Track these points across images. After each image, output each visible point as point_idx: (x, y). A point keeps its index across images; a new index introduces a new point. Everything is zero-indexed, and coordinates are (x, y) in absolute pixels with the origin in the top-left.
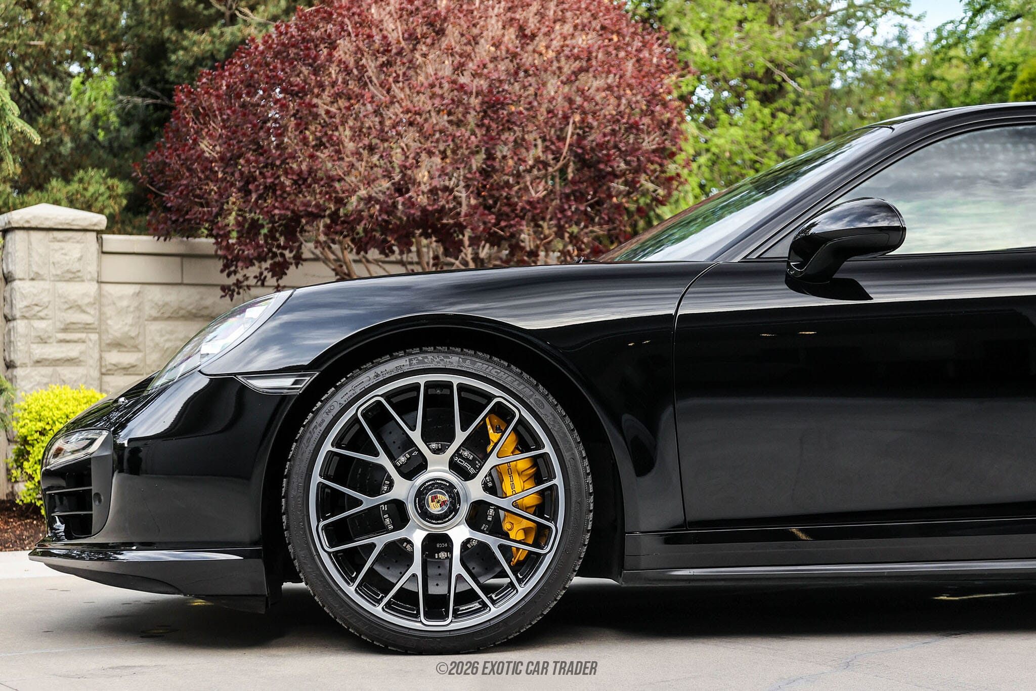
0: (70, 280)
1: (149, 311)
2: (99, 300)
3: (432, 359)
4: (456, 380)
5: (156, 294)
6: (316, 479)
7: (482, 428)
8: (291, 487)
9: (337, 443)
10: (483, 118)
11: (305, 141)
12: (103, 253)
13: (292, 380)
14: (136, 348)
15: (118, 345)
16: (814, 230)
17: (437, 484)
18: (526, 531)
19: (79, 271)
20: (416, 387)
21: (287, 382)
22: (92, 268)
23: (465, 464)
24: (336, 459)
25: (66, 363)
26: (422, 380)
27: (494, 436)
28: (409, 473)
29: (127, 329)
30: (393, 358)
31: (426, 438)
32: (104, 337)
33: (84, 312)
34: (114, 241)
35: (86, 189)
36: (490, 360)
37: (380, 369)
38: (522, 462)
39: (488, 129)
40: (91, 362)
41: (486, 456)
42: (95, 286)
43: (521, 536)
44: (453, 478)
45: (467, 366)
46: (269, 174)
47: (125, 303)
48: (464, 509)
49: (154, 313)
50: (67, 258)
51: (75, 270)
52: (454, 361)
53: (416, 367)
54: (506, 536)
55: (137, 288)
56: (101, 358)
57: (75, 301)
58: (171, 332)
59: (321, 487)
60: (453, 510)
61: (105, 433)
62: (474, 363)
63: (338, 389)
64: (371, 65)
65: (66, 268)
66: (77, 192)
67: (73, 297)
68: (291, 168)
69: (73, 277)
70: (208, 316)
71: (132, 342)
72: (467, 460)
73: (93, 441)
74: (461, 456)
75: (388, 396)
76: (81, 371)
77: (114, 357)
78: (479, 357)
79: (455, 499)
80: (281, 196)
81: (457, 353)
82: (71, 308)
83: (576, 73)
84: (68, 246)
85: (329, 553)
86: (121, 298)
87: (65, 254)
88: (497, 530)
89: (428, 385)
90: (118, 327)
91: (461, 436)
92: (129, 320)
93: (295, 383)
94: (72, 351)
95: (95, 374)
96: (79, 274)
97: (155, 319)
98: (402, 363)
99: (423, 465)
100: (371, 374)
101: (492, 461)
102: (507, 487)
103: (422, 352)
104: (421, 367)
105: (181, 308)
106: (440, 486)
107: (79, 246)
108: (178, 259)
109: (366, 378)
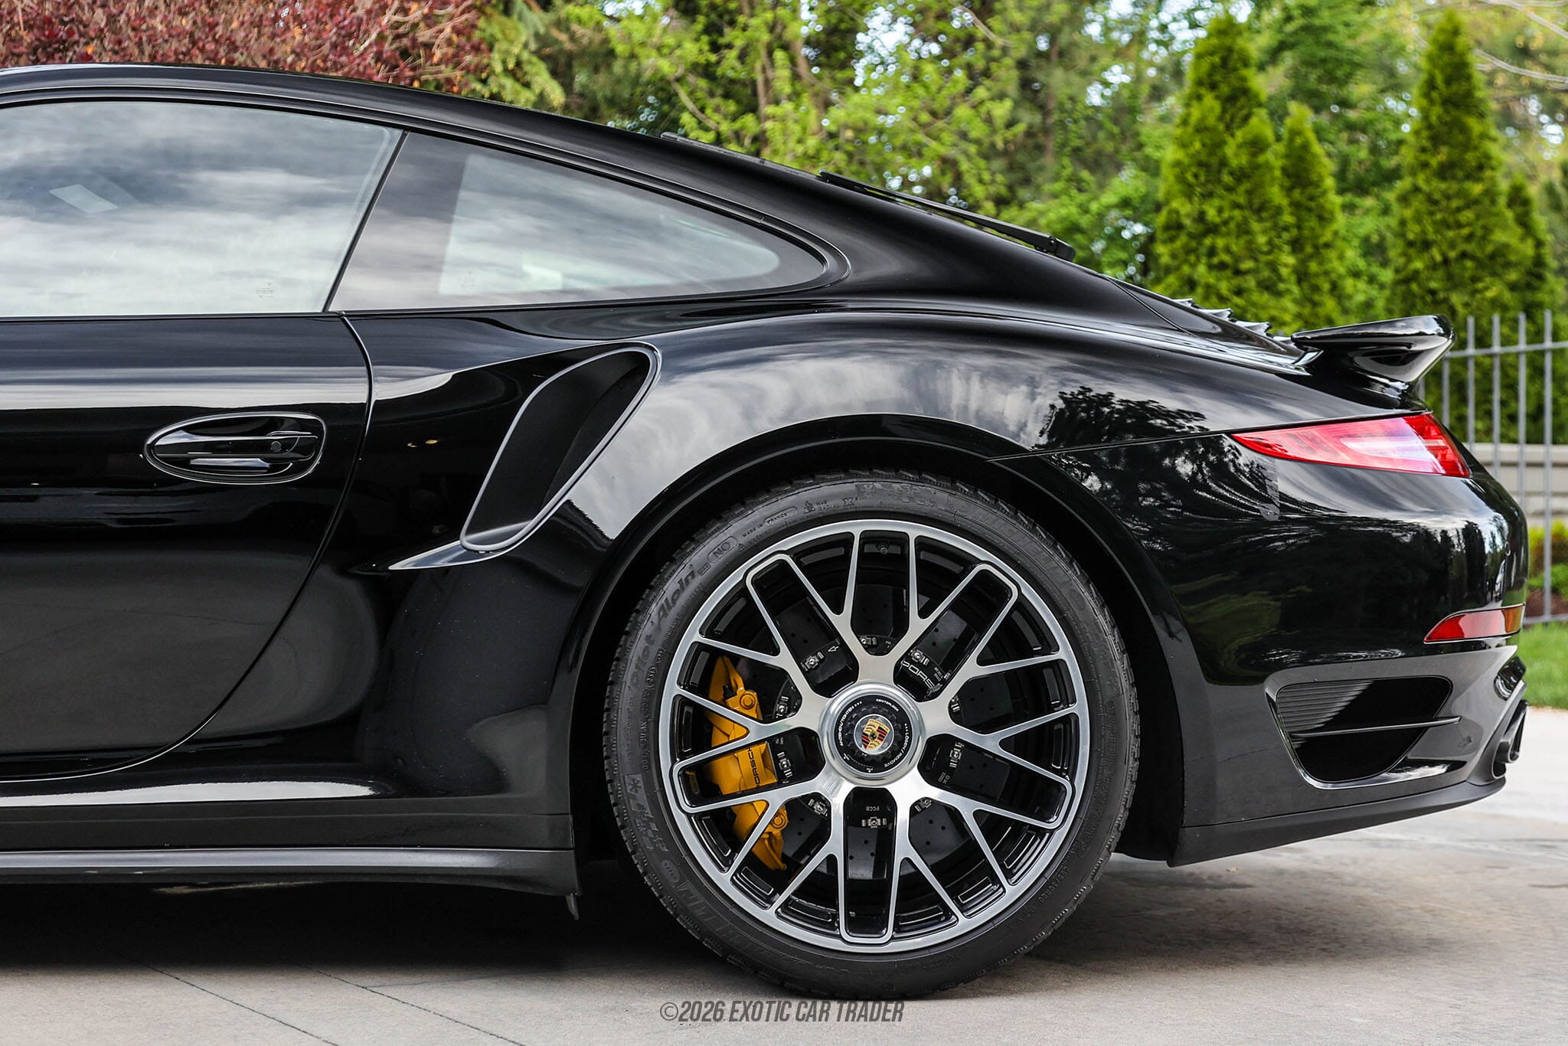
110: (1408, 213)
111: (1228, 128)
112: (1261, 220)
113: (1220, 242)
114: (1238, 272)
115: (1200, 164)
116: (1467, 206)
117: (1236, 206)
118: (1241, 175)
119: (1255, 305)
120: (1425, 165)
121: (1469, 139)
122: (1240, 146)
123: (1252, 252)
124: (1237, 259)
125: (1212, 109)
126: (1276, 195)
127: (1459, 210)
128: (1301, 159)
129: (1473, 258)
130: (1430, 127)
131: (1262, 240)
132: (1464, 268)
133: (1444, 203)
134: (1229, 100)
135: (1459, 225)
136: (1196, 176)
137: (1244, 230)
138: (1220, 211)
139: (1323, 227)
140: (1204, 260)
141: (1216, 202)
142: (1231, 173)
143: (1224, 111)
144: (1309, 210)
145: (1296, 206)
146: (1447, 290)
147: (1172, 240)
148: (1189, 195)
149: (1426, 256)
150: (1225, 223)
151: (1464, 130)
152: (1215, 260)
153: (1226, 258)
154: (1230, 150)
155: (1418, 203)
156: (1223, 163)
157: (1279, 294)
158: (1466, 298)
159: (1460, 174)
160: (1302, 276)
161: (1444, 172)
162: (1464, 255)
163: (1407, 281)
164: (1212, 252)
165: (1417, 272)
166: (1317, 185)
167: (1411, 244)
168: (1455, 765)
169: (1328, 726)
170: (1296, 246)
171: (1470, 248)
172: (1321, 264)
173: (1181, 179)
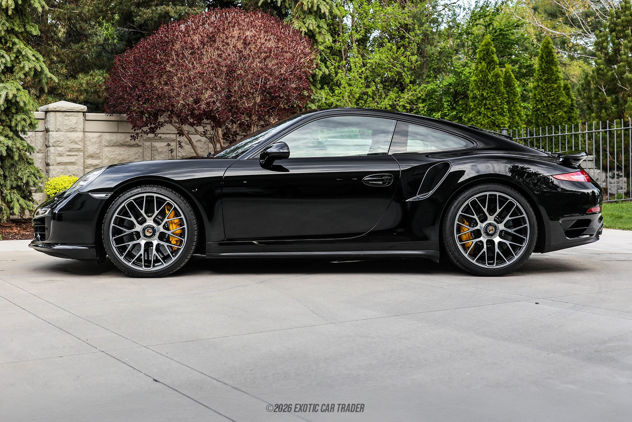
1: (104, 143)
2: (84, 140)
3: (148, 189)
4: (155, 195)
5: (107, 137)
6: (112, 224)
7: (164, 209)
8: (104, 227)
9: (119, 214)
10: (227, 76)
11: (160, 82)
12: (86, 120)
13: (105, 195)
14: (99, 158)
15: (91, 157)
16: (269, 150)
17: (149, 227)
18: (177, 241)
20: (143, 197)
21: (103, 195)
22: (81, 127)
23: (159, 220)
24: (119, 219)
25: (70, 164)
26: (145, 195)
27: (167, 212)
28: (141, 223)
29: (95, 150)
30: (137, 188)
31: (146, 212)
32: (86, 153)
33: (77, 144)
34: (90, 116)
35: (93, 79)
36: (166, 189)
37: (132, 192)
38: (176, 220)
39: (229, 80)
40: (80, 164)
41: (165, 217)
42: (82, 133)
43: (175, 243)
44: (154, 225)
45: (159, 191)
46: (146, 95)
47: (94, 140)
48: (157, 234)
49: (106, 144)
50: (71, 123)
51: (74, 127)
52: (155, 189)
53: (143, 191)
54: (170, 243)
55: (100, 134)
56: (84, 162)
57: (74, 140)
58: (113, 152)
59: (114, 227)
60: (154, 234)
61: (50, 209)
62: (161, 190)
63: (120, 197)
64: (187, 53)
65: (70, 127)
66: (90, 80)
67: (73, 138)
68: (155, 93)
69: (73, 130)
70: (128, 145)
71: (97, 155)
72: (160, 219)
73: (46, 211)
74: (158, 218)
75: (134, 200)
76: (76, 167)
77: (90, 161)
78: (163, 188)
79: (154, 231)
80: (151, 103)
81: (156, 187)
82: (72, 142)
83: (265, 59)
84: (71, 118)
85: (115, 247)
86: (93, 138)
87: (70, 121)
88: (168, 241)
89: (147, 196)
90: (91, 149)
91: (156, 212)
92: (96, 146)
93: (106, 196)
94: (72, 159)
95: (82, 168)
96: (76, 129)
97: (107, 146)
98: (139, 190)
99: (144, 221)
100: (130, 193)
101: (166, 220)
102: (171, 227)
103: (145, 186)
104: (145, 191)
105: (117, 142)
106: (150, 227)
107: (76, 118)
108: (117, 122)
109: (128, 194)
110: (536, 92)
111: (489, 71)
112: (498, 96)
113: (488, 102)
114: (492, 110)
115: (481, 81)
116: (553, 91)
117: (492, 92)
118: (493, 84)
119: (497, 119)
120: (541, 79)
121: (553, 72)
122: (492, 76)
123: (497, 105)
124: (492, 107)
125: (484, 66)
126: (502, 89)
127: (550, 91)
128: (509, 79)
129: (555, 105)
130: (542, 69)
131: (499, 101)
132: (552, 107)
133: (546, 90)
134: (489, 64)
135: (551, 96)
136: (480, 84)
137: (494, 99)
138: (487, 94)
139: (515, 98)
140: (483, 107)
141: (486, 91)
142: (490, 83)
143: (487, 66)
144: (511, 93)
145: (508, 92)
146: (548, 113)
147: (474, 101)
148: (479, 89)
149: (542, 104)
150: (489, 97)
151: (552, 70)
152: (486, 107)
153: (490, 106)
154: (490, 77)
155: (539, 89)
156: (488, 80)
157: (504, 116)
158: (553, 116)
159: (551, 82)
160: (510, 110)
161: (546, 81)
162: (552, 104)
163: (537, 111)
164: (485, 105)
165: (539, 108)
166: (513, 86)
167: (537, 101)
168: (591, 235)
169: (570, 228)
170: (508, 103)
171: (554, 102)
172: (514, 108)
173: (476, 85)
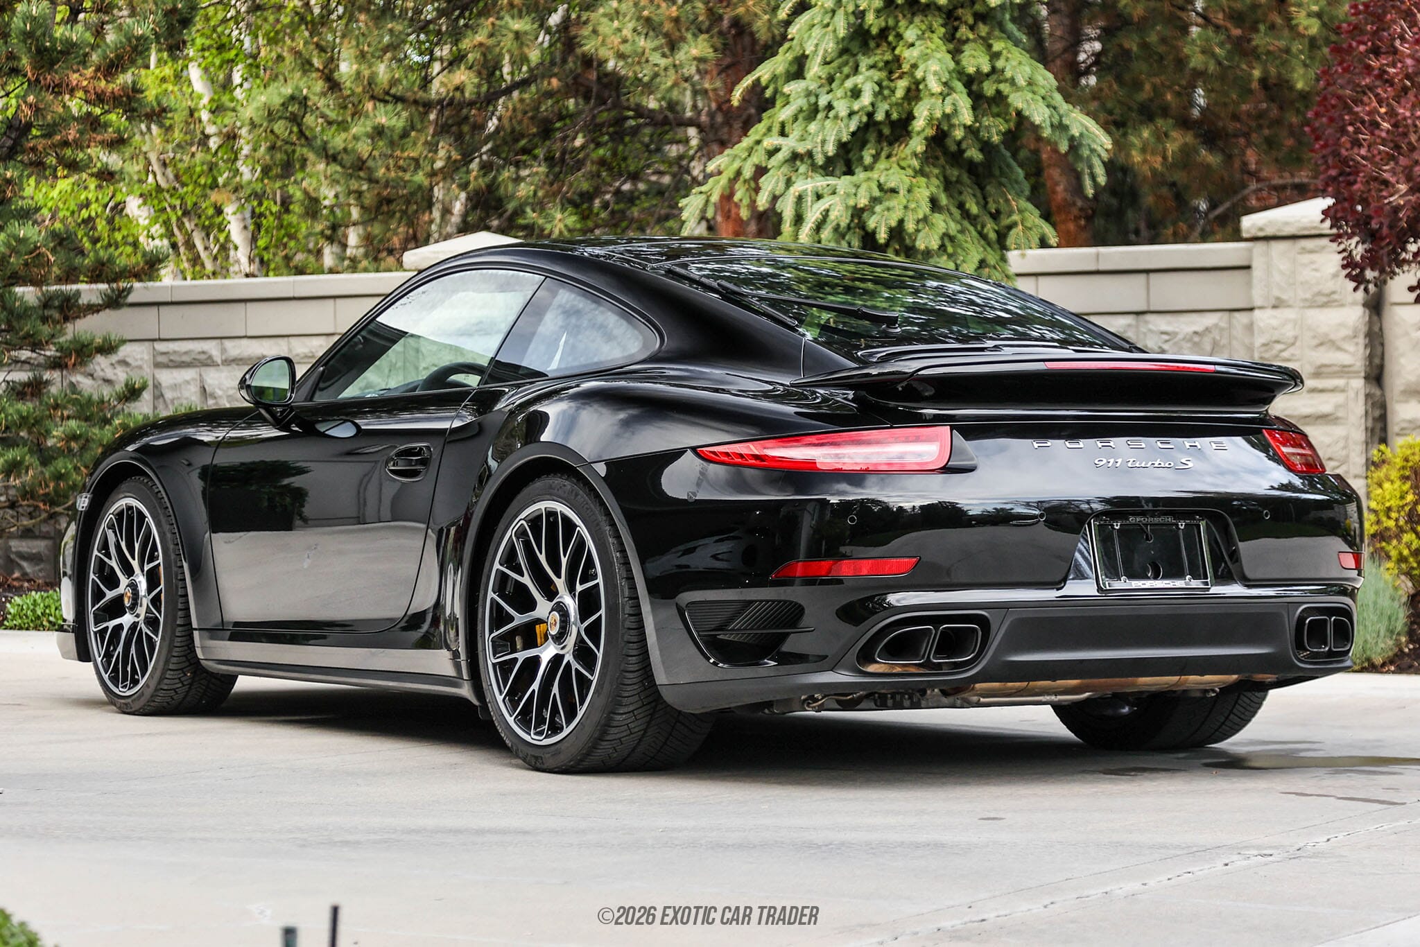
0: (1324, 305)
19: (1334, 293)
25: (1319, 421)
33: (1340, 349)
40: (1354, 418)
42: (1359, 312)
50: (1318, 274)
51: (1327, 291)
57: (1326, 335)
65: (1316, 289)
67: (1323, 329)
69: (1327, 301)
76: (1338, 431)
82: (1321, 344)
84: (1320, 258)
87: (1316, 270)
94: (1328, 404)
96: (1336, 297)
